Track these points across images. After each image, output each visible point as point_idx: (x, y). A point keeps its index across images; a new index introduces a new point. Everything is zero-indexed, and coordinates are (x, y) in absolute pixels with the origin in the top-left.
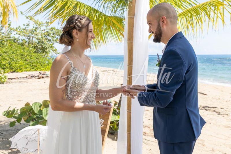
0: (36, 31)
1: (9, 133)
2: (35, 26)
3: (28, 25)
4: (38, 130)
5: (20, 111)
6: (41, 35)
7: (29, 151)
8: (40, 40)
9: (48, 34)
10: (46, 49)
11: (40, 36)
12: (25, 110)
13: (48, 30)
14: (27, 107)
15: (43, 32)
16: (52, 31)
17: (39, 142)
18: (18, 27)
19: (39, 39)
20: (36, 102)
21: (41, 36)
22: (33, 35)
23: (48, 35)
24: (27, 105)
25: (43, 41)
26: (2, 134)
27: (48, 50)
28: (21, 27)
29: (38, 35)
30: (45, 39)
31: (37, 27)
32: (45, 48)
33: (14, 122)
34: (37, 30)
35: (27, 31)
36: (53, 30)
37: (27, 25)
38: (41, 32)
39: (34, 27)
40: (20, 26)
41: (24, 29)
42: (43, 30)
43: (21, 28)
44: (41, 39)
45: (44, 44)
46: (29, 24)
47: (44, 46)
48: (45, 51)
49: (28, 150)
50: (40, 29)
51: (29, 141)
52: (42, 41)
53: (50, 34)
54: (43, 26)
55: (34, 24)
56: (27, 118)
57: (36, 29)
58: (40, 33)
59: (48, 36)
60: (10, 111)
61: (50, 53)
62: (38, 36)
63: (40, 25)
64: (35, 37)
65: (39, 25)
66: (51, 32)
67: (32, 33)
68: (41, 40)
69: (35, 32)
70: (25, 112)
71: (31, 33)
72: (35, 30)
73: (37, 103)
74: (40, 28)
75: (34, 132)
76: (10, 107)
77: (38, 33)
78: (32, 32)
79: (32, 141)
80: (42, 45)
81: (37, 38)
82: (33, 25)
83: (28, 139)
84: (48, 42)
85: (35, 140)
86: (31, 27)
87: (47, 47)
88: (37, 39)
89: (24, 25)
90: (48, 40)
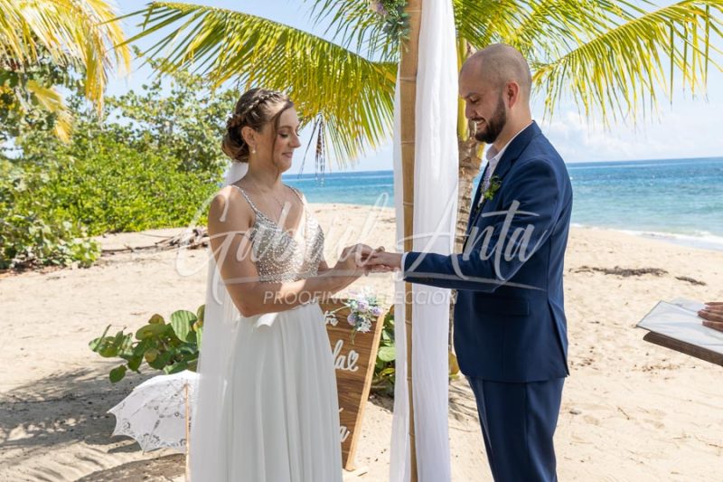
0: (182, 105)
1: (109, 402)
2: (177, 88)
3: (157, 86)
4: (185, 386)
5: (137, 338)
6: (198, 116)
7: (164, 443)
8: (193, 130)
9: (218, 113)
10: (214, 157)
11: (193, 120)
12: (150, 334)
13: (217, 100)
14: (154, 325)
15: (203, 106)
16: (230, 102)
17: (190, 419)
18: (126, 95)
19: (191, 128)
20: (183, 311)
21: (198, 119)
22: (172, 118)
23: (219, 115)
24: (156, 319)
25: (203, 134)
26: (90, 403)
27: (218, 161)
28: (136, 93)
29: (187, 116)
30: (207, 127)
31: (184, 91)
32: (211, 154)
33: (122, 369)
34: (183, 101)
35: (155, 105)
36: (231, 99)
37: (154, 88)
38: (196, 106)
39: (173, 93)
40: (132, 92)
41: (146, 101)
42: (201, 101)
43: (136, 97)
44: (198, 128)
45: (207, 143)
46: (160, 83)
47: (205, 150)
48: (209, 163)
49: (161, 442)
50: (192, 98)
51: (162, 417)
52: (200, 133)
53: (224, 110)
54: (202, 88)
55: (175, 84)
56: (155, 355)
57: (180, 97)
58: (194, 110)
59: (217, 119)
60: (111, 338)
61: (224, 170)
62: (187, 119)
63: (194, 86)
64: (177, 122)
65: (191, 86)
66: (226, 107)
67: (171, 110)
68: (197, 131)
69: (177, 107)
70: (150, 339)
71: (166, 110)
72: (179, 103)
73: (185, 313)
74: (194, 95)
75: (175, 392)
76: (108, 328)
77: (187, 111)
78: (170, 106)
79: (169, 416)
80: (199, 146)
81: (184, 125)
82: (172, 85)
83: (160, 410)
84: (217, 136)
85: (177, 414)
86: (165, 94)
87: (217, 153)
88: (185, 129)
89: (145, 87)
90: (217, 131)
